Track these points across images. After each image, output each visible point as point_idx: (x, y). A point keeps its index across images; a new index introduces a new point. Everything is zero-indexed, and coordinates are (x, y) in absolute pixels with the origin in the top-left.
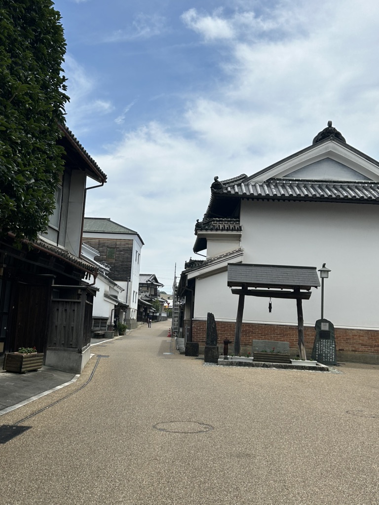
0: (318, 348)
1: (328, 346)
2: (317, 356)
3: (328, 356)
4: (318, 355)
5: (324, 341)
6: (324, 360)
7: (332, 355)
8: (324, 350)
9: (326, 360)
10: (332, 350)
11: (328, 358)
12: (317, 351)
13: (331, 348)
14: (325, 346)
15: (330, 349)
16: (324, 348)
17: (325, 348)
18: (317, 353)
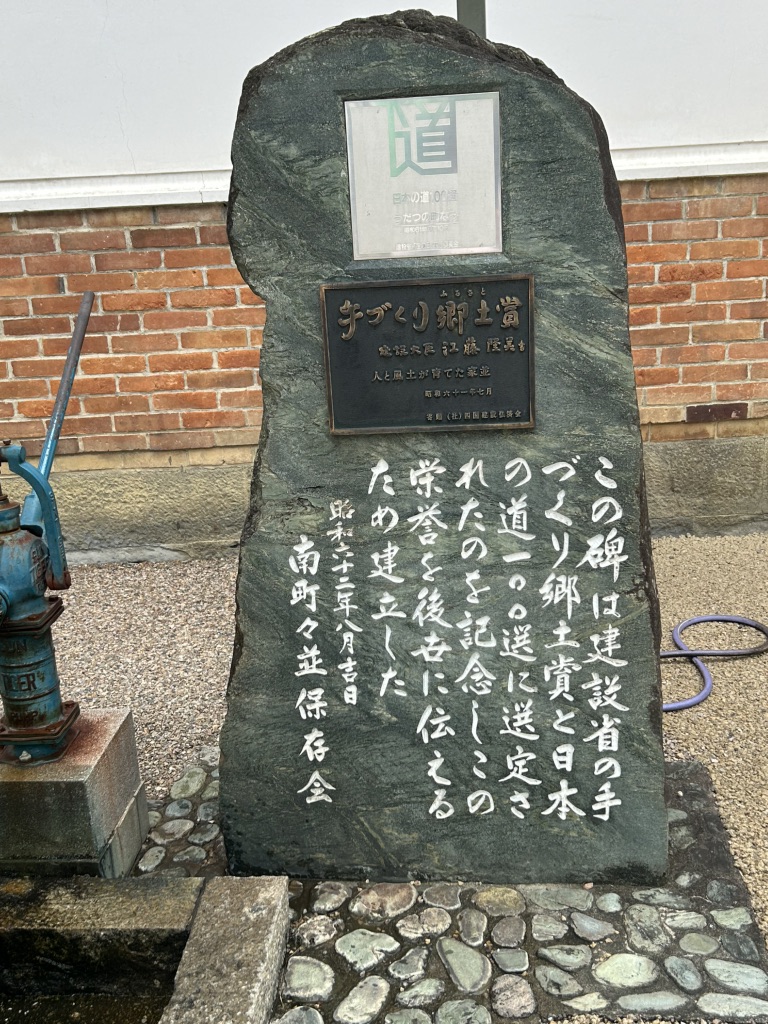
0: (328, 615)
1: (494, 569)
2: (315, 747)
3: (500, 745)
4: (333, 728)
5: (424, 474)
6: (440, 807)
7: (587, 719)
8: (432, 649)
9: (477, 801)
10: (584, 625)
11: (518, 765)
12: (310, 663)
13: (559, 589)
14: (452, 563)
15: (544, 618)
16: (431, 607)
17: (454, 604)
18: (314, 702)
